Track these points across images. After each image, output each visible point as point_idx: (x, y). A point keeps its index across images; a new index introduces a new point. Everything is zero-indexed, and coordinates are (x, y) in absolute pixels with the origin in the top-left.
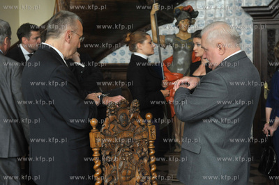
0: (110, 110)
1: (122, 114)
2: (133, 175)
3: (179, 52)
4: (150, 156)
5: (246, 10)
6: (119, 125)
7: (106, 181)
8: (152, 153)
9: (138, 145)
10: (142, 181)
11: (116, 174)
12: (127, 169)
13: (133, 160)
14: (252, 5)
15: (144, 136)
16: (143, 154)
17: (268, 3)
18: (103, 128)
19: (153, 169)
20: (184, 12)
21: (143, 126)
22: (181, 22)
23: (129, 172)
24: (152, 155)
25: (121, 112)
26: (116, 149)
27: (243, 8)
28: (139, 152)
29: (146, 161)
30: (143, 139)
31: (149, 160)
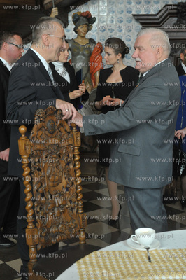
0: (39, 117)
1: (49, 121)
2: (60, 181)
3: (78, 57)
4: (75, 162)
5: (136, 17)
6: (47, 132)
7: (35, 188)
8: (77, 158)
9: (64, 151)
10: (68, 186)
11: (44, 180)
12: (54, 175)
13: (60, 166)
14: (141, 13)
15: (70, 142)
16: (69, 160)
17: (157, 12)
18: (31, 136)
19: (78, 174)
20: (82, 18)
21: (69, 133)
22: (79, 28)
23: (57, 177)
24: (77, 161)
25: (48, 118)
26: (44, 156)
27: (134, 15)
28: (65, 159)
29: (71, 166)
30: (69, 145)
31: (75, 166)
